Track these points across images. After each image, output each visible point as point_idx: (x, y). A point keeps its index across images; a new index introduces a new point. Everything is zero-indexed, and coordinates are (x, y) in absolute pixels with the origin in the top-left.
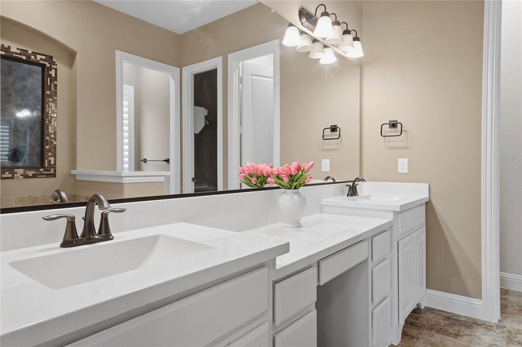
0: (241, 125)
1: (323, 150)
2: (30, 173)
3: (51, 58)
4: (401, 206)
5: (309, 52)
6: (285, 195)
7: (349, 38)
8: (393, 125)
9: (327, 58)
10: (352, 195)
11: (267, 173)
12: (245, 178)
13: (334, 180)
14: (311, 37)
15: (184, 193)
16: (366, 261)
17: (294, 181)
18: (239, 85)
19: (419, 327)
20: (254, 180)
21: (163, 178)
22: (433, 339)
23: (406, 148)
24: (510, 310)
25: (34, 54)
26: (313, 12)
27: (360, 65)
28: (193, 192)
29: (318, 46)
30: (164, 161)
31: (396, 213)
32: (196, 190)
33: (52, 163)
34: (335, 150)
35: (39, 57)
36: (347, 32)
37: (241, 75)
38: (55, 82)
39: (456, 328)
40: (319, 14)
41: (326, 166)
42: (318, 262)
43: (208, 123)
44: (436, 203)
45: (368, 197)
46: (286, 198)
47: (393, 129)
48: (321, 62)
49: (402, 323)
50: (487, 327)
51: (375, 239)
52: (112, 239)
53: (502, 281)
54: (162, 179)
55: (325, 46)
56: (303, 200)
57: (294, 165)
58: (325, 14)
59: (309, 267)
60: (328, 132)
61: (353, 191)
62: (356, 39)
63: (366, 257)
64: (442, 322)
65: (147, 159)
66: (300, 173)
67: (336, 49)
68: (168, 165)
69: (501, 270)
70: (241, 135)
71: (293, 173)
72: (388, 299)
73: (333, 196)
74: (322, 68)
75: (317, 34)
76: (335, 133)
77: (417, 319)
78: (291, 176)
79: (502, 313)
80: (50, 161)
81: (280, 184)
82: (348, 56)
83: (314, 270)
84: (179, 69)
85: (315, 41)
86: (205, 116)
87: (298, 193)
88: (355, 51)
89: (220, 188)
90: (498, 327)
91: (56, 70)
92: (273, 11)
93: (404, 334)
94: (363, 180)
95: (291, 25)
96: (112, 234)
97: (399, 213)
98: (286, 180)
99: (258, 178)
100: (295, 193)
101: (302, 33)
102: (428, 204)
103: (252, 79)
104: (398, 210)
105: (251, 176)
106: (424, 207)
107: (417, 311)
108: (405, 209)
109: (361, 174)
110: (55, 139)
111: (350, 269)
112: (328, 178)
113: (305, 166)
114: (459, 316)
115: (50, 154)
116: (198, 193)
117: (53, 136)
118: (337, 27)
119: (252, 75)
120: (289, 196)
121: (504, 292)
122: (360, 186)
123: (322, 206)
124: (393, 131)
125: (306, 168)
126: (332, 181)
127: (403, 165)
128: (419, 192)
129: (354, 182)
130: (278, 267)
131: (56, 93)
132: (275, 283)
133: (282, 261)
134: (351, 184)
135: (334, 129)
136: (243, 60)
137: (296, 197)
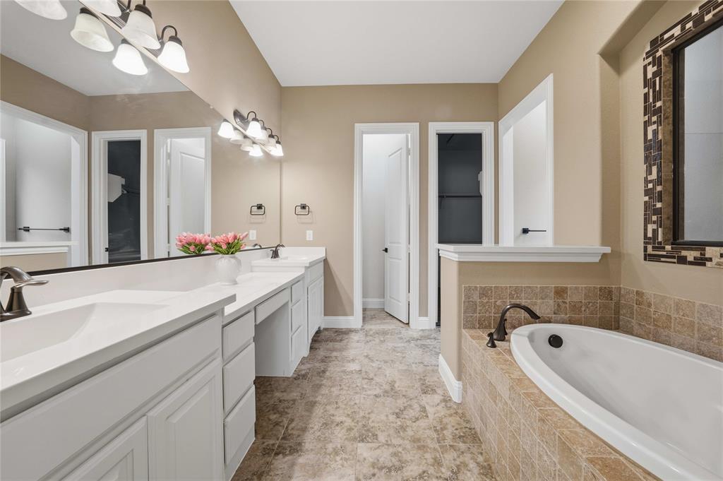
0: (168, 197)
1: (251, 223)
4: (310, 263)
5: (241, 145)
6: (223, 259)
7: (273, 141)
8: (304, 207)
9: (255, 152)
10: (275, 257)
11: (205, 241)
12: (183, 246)
13: (260, 246)
14: (242, 133)
15: (93, 264)
16: (288, 302)
17: (231, 248)
18: (167, 160)
19: (320, 342)
20: (192, 248)
21: (67, 248)
22: (328, 347)
23: (311, 223)
24: (367, 319)
26: (246, 116)
27: (280, 161)
28: (107, 263)
29: (248, 142)
30: (61, 229)
31: (307, 268)
32: (110, 261)
34: (261, 223)
36: (271, 136)
37: (169, 151)
39: (341, 336)
40: (250, 118)
41: (253, 235)
42: (255, 307)
43: (125, 192)
44: (330, 260)
45: (286, 258)
46: (223, 262)
47: (303, 210)
48: (250, 154)
49: (310, 341)
50: (355, 331)
51: (293, 287)
52: (31, 313)
53: (364, 303)
54: (65, 250)
55: (254, 143)
56: (239, 262)
57: (231, 235)
58: (255, 119)
59: (249, 312)
60: (255, 209)
61: (275, 254)
62: (278, 142)
63: (287, 300)
64: (333, 335)
65: (30, 228)
66: (236, 241)
67: (263, 147)
68: (68, 234)
69: (363, 297)
70: (168, 207)
71: (230, 241)
72: (302, 327)
73: (261, 260)
74: (252, 159)
75: (248, 133)
76: (260, 210)
77: (319, 337)
78: (229, 244)
79: (363, 321)
81: (218, 250)
82: (272, 153)
83: (252, 313)
84: (86, 133)
85: (245, 137)
86: (122, 185)
87: (234, 257)
88: (277, 151)
89: (144, 256)
90: (361, 330)
92: (211, 107)
93: (311, 348)
94: (283, 246)
95: (226, 120)
96: (29, 309)
97: (309, 267)
98: (224, 247)
99: (196, 246)
100: (232, 258)
101: (236, 129)
102: (325, 261)
103: (182, 157)
104: (308, 265)
105: (190, 244)
106: (323, 263)
107: (318, 332)
108: (312, 264)
109: (281, 242)
111: (275, 312)
112: (256, 245)
113: (240, 235)
114: (342, 329)
116: (112, 263)
118: (264, 131)
119: (181, 153)
120: (226, 260)
121: (364, 310)
122: (281, 251)
123: (252, 266)
124: (303, 212)
125: (241, 237)
126: (259, 247)
127: (310, 235)
128: (319, 253)
129: (276, 247)
130: (226, 314)
132: (224, 327)
133: (229, 309)
134: (274, 249)
135: (260, 207)
136: (171, 137)
137: (233, 261)
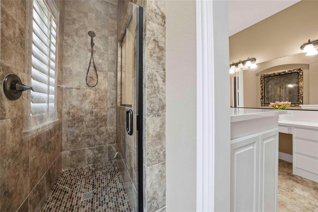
2: (293, 105)
3: (300, 69)
25: (294, 70)
33: (301, 102)
35: (295, 71)
38: (302, 76)
80: (300, 101)
91: (302, 72)
110: (302, 94)
115: (300, 99)
117: (301, 93)
131: (303, 80)
